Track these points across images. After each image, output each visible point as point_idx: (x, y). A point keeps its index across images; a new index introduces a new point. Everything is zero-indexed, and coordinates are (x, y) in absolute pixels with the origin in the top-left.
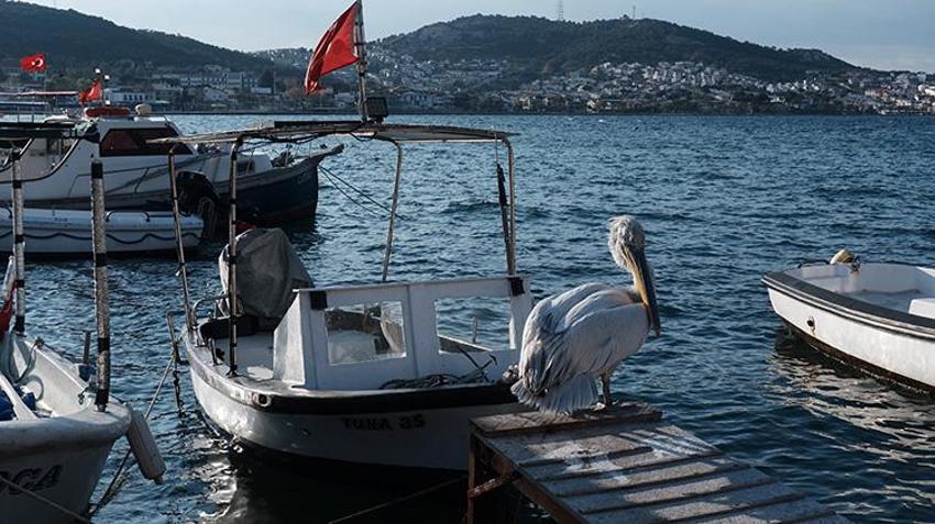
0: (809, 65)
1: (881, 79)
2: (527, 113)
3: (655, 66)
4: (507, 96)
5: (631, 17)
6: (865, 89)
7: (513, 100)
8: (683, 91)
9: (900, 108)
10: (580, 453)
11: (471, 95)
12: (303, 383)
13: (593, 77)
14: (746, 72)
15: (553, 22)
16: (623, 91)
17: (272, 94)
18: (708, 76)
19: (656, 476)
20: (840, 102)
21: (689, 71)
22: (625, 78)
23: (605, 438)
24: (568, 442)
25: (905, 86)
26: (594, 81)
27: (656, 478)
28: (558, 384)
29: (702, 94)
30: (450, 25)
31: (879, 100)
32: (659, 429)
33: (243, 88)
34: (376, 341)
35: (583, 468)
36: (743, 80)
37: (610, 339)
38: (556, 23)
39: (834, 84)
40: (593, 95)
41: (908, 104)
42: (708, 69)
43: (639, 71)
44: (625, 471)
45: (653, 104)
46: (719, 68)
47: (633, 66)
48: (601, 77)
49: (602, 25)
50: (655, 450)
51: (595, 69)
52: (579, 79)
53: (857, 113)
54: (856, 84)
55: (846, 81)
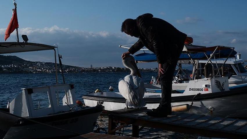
0: (13, 60)
1: (33, 64)
6: (29, 66)
9: (39, 71)
25: (40, 65)
31: (33, 69)
39: (20, 65)
53: (27, 73)
54: (26, 65)
55: (24, 64)
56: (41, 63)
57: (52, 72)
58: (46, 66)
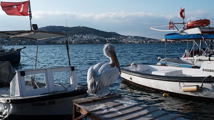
0: (113, 35)
1: (126, 37)
2: (61, 44)
3: (85, 35)
4: (57, 41)
5: (80, 26)
6: (123, 39)
7: (58, 42)
8: (90, 40)
9: (129, 42)
10: (105, 107)
11: (50, 41)
12: (19, 96)
13: (73, 37)
14: (102, 36)
15: (65, 27)
16: (79, 40)
17: (8, 41)
18: (95, 37)
19: (128, 111)
20: (119, 41)
21: (91, 36)
22: (79, 38)
23: (110, 102)
24: (101, 104)
25: (130, 38)
26: (73, 38)
27: (128, 112)
28: (100, 89)
29: (94, 40)
30: (45, 28)
31: (126, 41)
32: (123, 99)
33: (2, 40)
34: (34, 87)
35: (108, 111)
36: (101, 38)
37: (111, 76)
38: (66, 27)
39: (118, 38)
40: (74, 41)
41: (131, 42)
42: (95, 36)
43: (82, 36)
44: (120, 110)
45: (85, 42)
46: (97, 36)
47: (81, 35)
48: (75, 37)
49: (75, 28)
50: (124, 104)
51: (74, 36)
52: (71, 38)
53: (122, 43)
54: (121, 38)
55: (120, 38)
56: (131, 37)
57: (138, 42)
58: (135, 39)
